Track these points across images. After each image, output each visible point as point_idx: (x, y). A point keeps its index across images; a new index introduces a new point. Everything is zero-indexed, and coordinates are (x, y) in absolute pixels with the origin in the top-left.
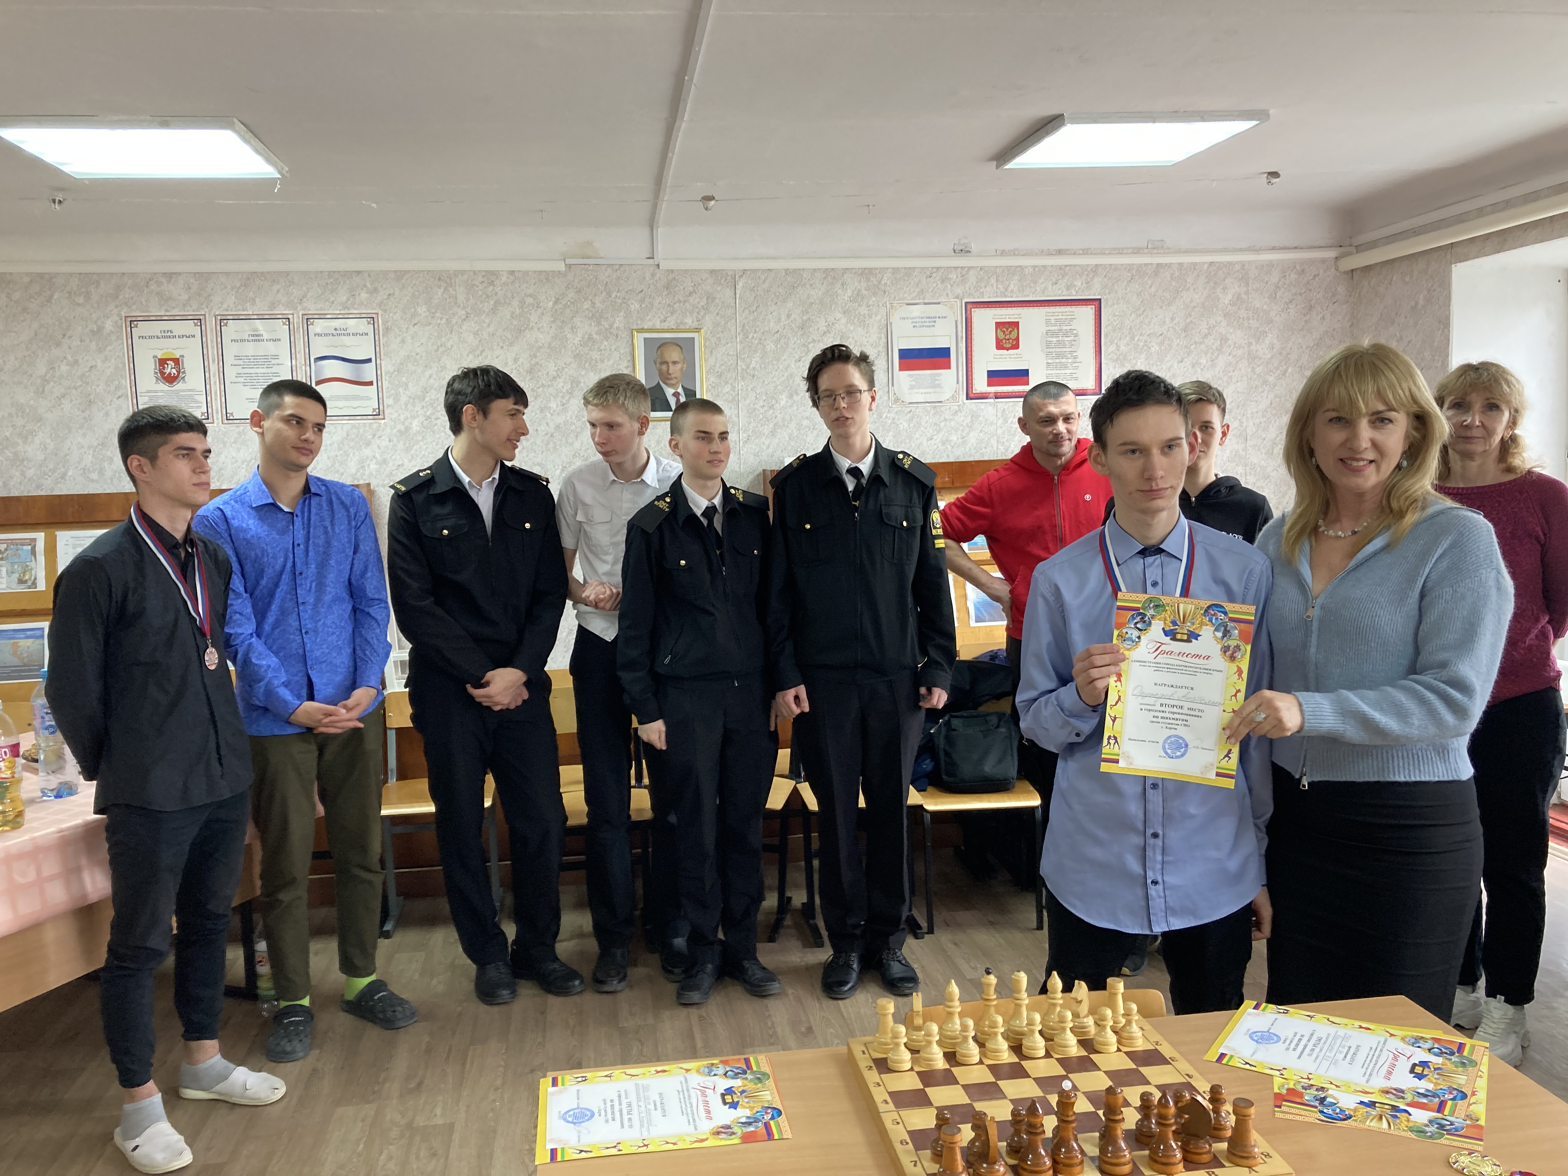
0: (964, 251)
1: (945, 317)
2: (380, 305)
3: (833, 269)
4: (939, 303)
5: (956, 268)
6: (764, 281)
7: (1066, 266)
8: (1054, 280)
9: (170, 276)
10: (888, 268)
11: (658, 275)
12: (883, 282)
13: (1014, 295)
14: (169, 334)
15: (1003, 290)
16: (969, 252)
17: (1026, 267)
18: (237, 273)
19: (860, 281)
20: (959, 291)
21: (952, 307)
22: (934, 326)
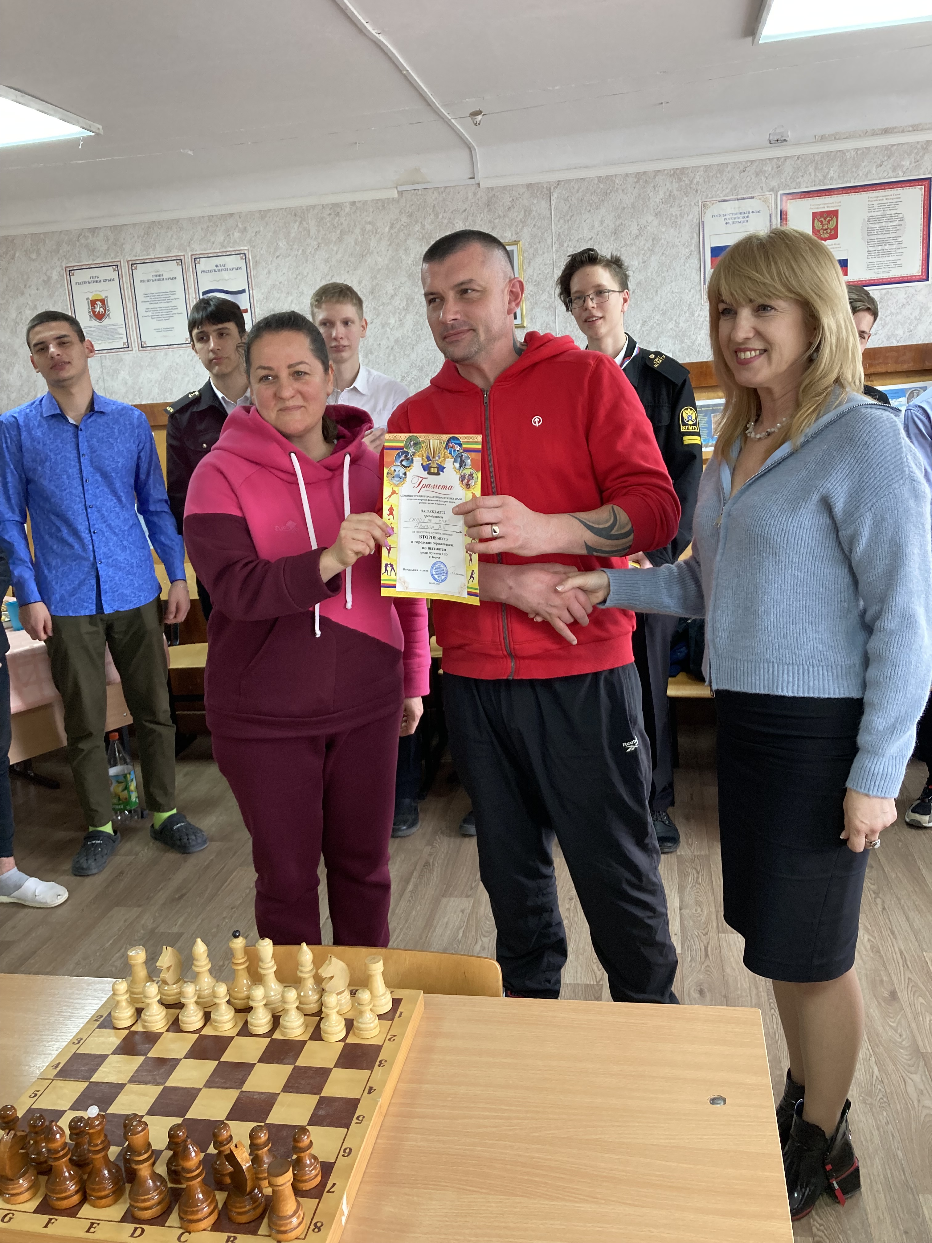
0: (780, 141)
1: (759, 212)
2: (250, 241)
3: (645, 173)
4: (753, 198)
5: (771, 159)
6: (578, 191)
7: (893, 145)
8: (879, 162)
9: (93, 230)
10: (700, 167)
11: (479, 193)
12: (695, 182)
13: (834, 182)
14: (96, 279)
15: (821, 177)
16: (785, 140)
17: (848, 151)
18: (141, 224)
19: (672, 182)
20: (774, 183)
21: (766, 201)
22: (747, 221)
